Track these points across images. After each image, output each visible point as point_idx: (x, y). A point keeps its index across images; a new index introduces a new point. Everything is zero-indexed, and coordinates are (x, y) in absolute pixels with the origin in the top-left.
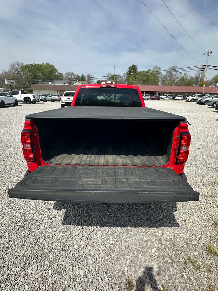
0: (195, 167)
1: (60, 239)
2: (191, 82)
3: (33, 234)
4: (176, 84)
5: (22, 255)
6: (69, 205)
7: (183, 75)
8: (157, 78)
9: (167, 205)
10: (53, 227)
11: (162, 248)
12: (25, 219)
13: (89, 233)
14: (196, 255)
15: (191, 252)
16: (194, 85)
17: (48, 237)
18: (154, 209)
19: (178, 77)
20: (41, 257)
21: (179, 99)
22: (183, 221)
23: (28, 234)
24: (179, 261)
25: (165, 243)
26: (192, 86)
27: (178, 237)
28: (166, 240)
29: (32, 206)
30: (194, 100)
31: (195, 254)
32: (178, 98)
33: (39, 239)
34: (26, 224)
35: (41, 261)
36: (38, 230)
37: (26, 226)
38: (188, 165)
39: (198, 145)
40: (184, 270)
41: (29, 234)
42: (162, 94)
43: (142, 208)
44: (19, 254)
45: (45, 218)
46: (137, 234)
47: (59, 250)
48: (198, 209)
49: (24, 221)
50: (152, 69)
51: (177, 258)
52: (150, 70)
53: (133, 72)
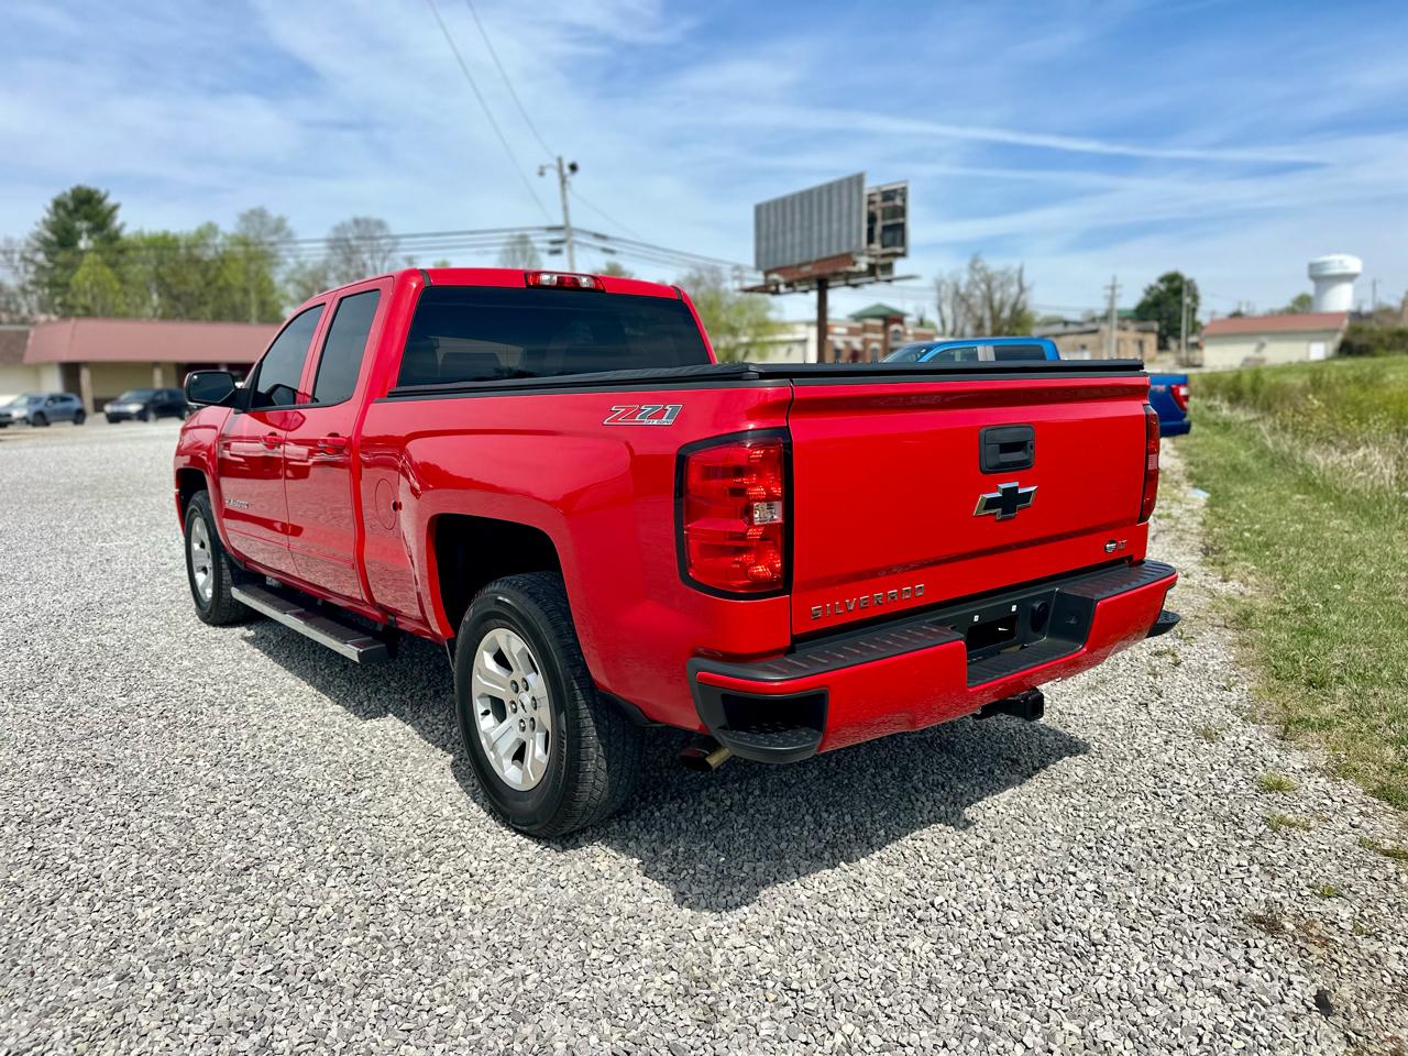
52: (211, 229)
53: (89, 237)
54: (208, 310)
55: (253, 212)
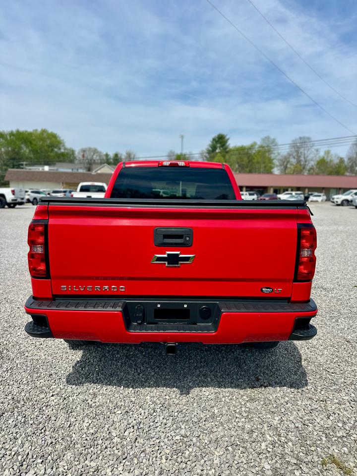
0: (347, 317)
1: (85, 428)
2: (340, 167)
3: (31, 422)
4: (309, 171)
5: (13, 453)
6: (98, 377)
7: (322, 154)
8: (270, 161)
9: (290, 377)
10: (70, 411)
11: (280, 441)
12: (13, 398)
13: (141, 419)
14: (344, 453)
15: (334, 447)
16: (347, 174)
17: (62, 426)
18: (264, 383)
19: (313, 158)
20: (50, 456)
21: (317, 201)
22: (321, 401)
23: (22, 421)
24: (313, 460)
25: (285, 435)
26: (343, 175)
27: (310, 425)
28: (288, 430)
29: (24, 380)
30: (347, 203)
31: (343, 451)
32: (315, 199)
33: (44, 429)
34: (17, 407)
35: (51, 461)
36: (41, 416)
37: (16, 410)
38: (333, 314)
39: (354, 282)
40: (320, 474)
41: (24, 422)
42: (282, 191)
43: (242, 382)
44: (8, 453)
45: (53, 398)
46: (233, 421)
47: (84, 445)
48: (351, 383)
49: (12, 402)
50: (259, 142)
51: (309, 457)
52: (255, 144)
53: (220, 149)
54: (248, 170)
55: (266, 138)
